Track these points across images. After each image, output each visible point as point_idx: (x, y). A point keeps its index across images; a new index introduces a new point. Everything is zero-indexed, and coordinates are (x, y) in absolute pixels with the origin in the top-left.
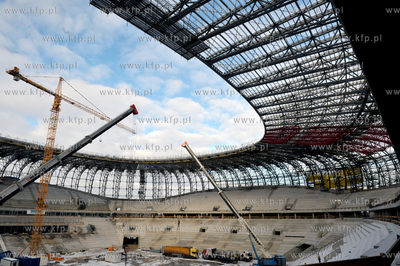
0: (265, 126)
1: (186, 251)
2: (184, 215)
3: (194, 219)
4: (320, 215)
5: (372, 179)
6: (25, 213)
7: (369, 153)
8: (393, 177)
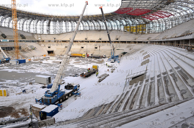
1: (81, 55)
3: (77, 43)
4: (129, 42)
5: (150, 29)
7: (151, 20)
8: (157, 29)
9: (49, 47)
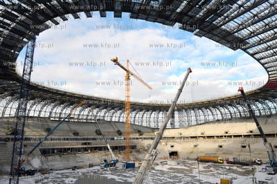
0: (269, 75)
1: (215, 159)
2: (204, 137)
3: (212, 139)
6: (113, 139)
9: (172, 146)
